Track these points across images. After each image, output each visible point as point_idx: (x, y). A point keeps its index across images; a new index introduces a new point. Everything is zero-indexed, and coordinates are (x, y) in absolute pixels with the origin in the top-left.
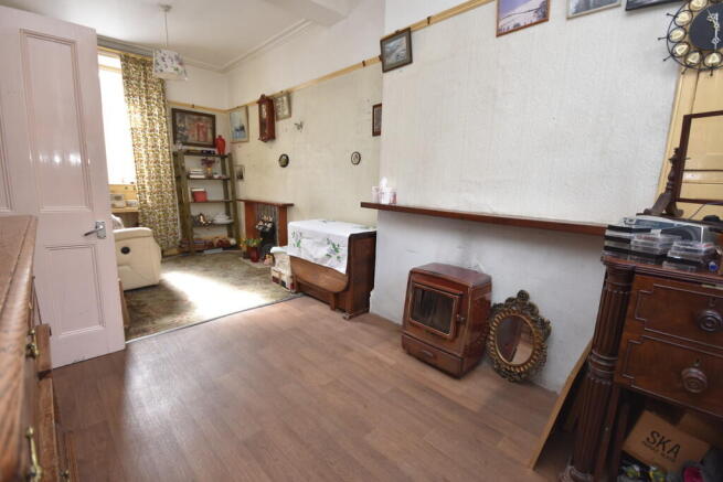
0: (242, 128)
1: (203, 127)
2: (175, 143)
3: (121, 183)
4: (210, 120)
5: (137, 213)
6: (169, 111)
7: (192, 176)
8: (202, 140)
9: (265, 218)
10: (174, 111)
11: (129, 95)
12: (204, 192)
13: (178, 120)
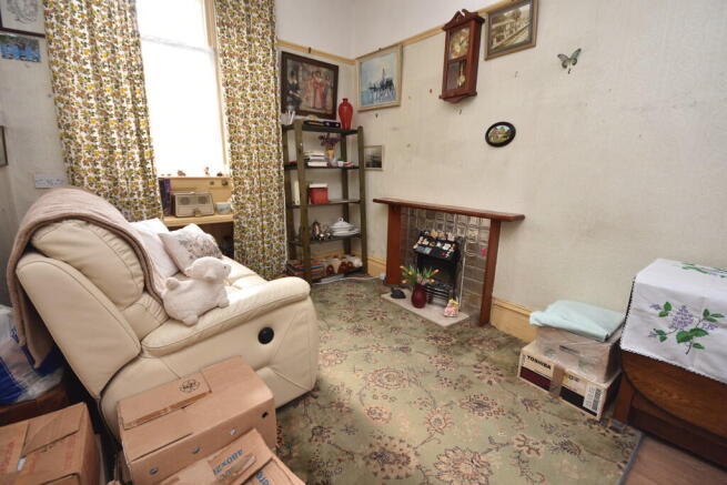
0: (388, 85)
1: (321, 85)
2: (284, 110)
3: (203, 175)
4: (331, 73)
5: (232, 223)
6: (278, 54)
7: (310, 164)
8: (319, 105)
9: (434, 234)
10: (285, 56)
11: (221, 24)
12: (325, 189)
13: (289, 70)
